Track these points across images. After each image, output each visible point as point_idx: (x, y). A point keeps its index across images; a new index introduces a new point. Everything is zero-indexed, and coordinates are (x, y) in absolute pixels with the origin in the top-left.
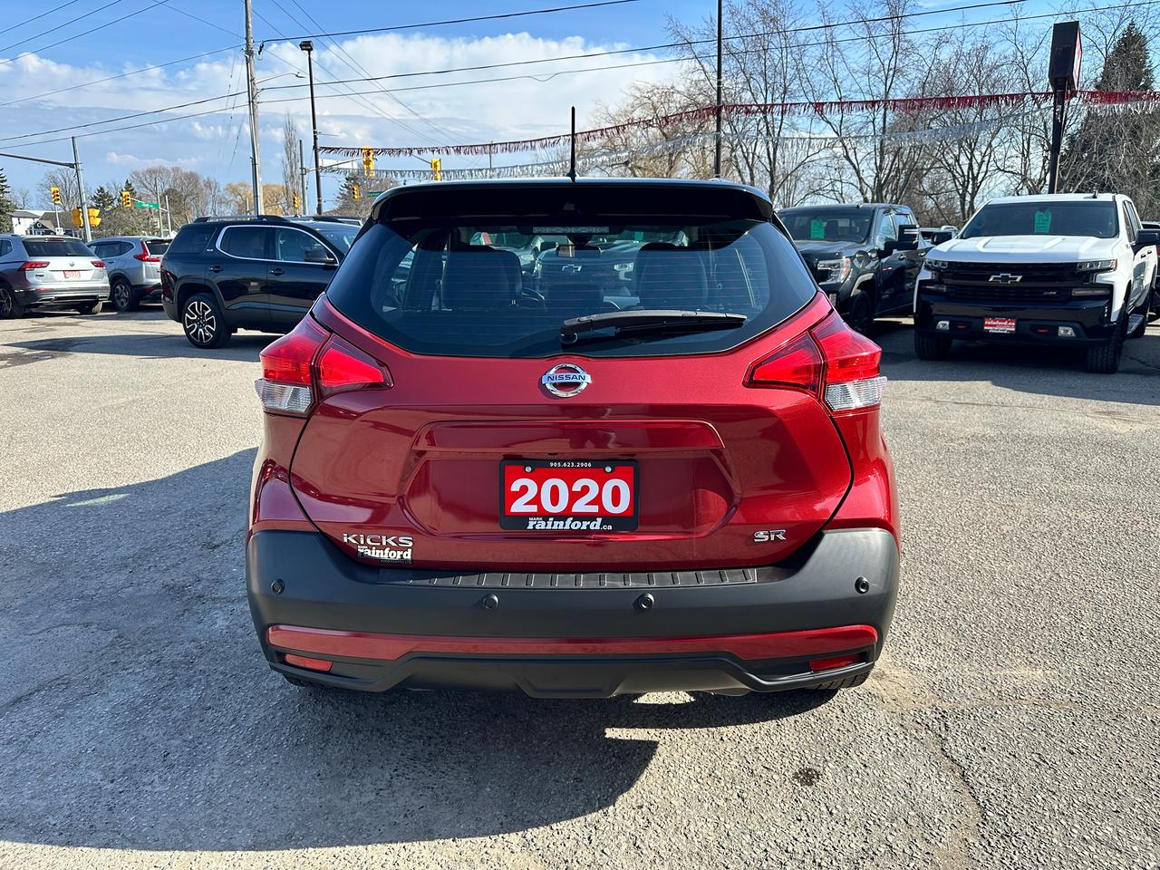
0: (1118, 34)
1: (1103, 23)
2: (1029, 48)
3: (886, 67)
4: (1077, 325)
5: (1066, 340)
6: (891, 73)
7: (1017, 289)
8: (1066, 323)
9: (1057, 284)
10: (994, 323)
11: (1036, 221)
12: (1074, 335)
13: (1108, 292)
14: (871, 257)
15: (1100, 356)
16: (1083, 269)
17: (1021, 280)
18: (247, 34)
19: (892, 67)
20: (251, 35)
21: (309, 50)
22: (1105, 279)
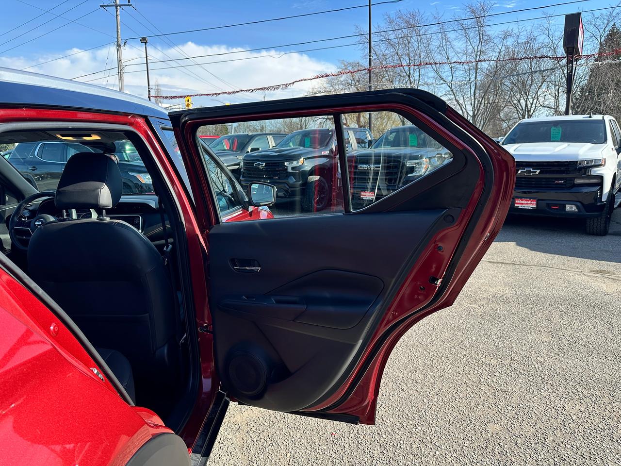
0: (607, 29)
1: (598, 24)
2: (556, 38)
3: (476, 50)
4: (579, 204)
5: (571, 214)
6: (479, 53)
7: (535, 179)
8: (571, 202)
9: (564, 176)
10: (522, 202)
11: (552, 133)
12: (576, 210)
13: (600, 181)
14: (444, 158)
15: (596, 224)
16: (582, 165)
17: (539, 173)
18: (117, 36)
19: (479, 49)
20: (119, 36)
21: (146, 43)
22: (597, 172)
